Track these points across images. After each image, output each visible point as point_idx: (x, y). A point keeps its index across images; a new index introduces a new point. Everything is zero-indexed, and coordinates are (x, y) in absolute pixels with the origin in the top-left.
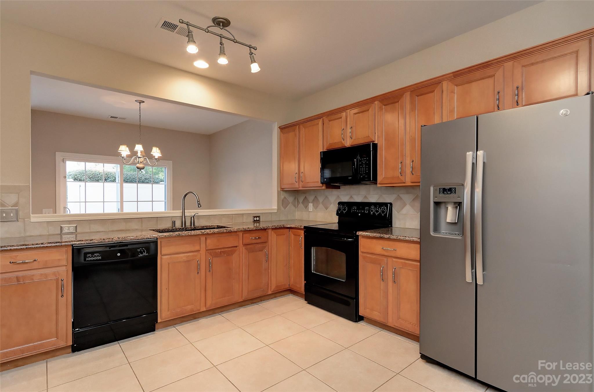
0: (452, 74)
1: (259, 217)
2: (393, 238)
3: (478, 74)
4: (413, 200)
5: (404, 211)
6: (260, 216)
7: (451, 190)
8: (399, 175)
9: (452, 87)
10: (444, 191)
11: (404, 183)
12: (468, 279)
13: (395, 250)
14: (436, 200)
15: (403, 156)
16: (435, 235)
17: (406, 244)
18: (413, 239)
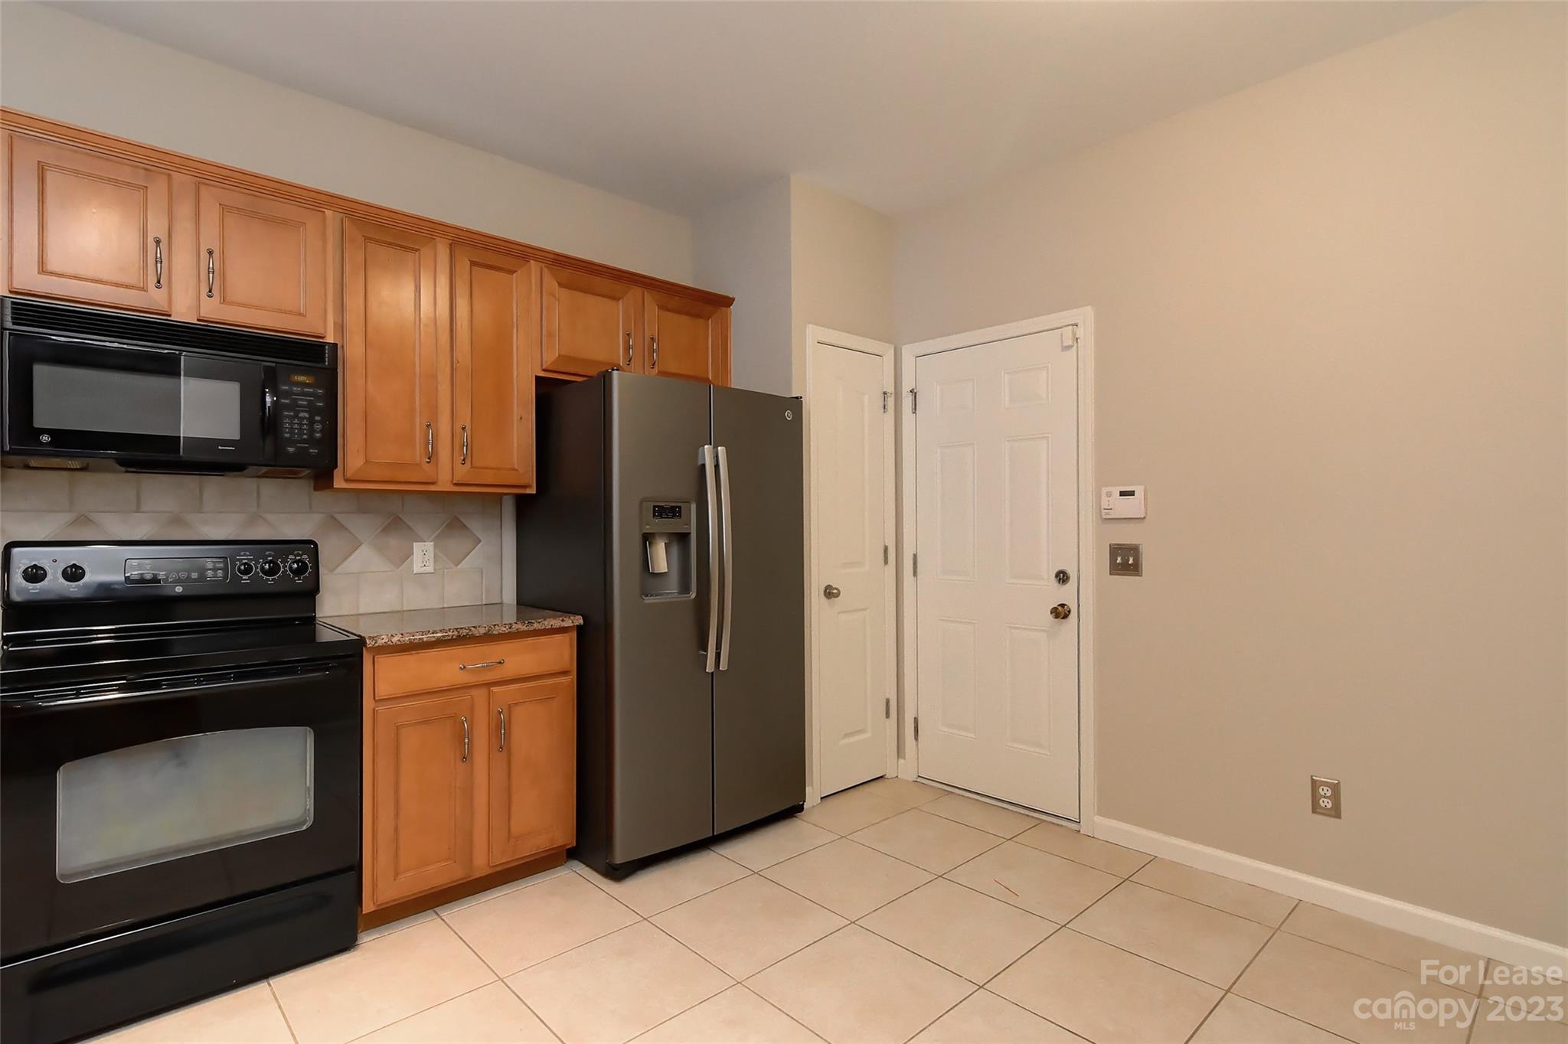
0: (552, 256)
2: (500, 632)
4: (383, 530)
5: (353, 563)
7: (674, 512)
8: (418, 459)
9: (551, 283)
10: (660, 512)
11: (433, 483)
12: (710, 667)
13: (500, 663)
14: (648, 529)
15: (433, 410)
16: (648, 600)
17: (530, 640)
18: (551, 623)
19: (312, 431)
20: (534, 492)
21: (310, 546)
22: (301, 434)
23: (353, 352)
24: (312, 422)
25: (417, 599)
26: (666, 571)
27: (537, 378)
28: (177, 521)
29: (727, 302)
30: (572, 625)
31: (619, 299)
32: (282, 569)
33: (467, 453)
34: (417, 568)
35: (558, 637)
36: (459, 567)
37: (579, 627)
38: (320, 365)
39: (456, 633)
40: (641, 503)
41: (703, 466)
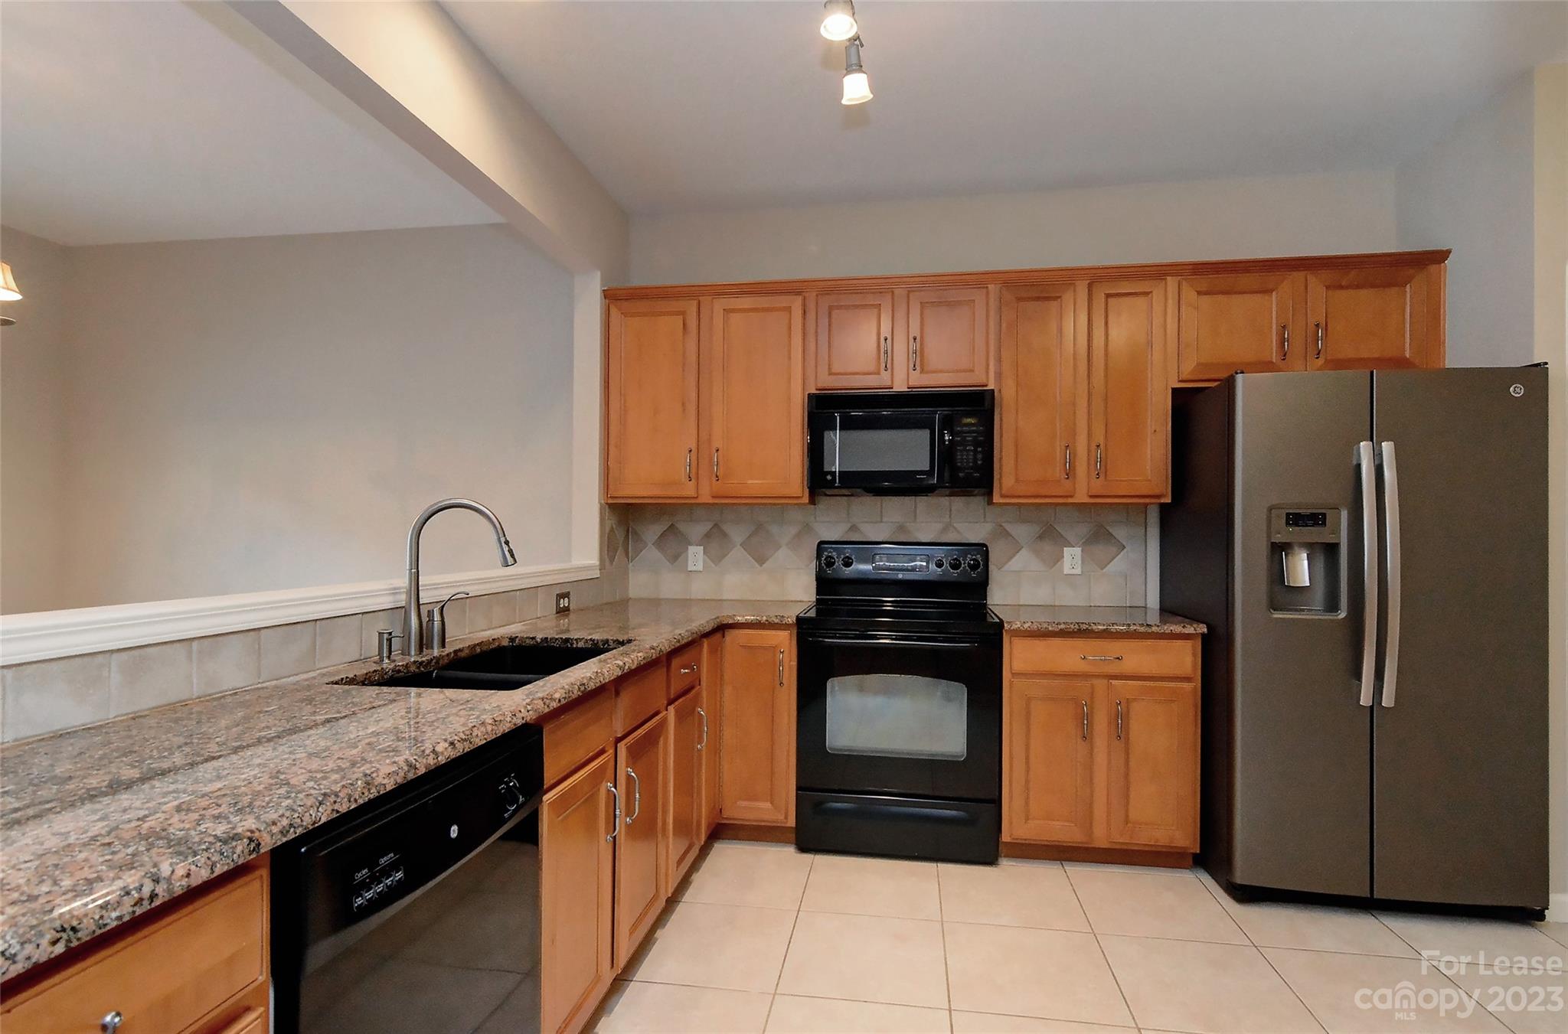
0: (1191, 267)
1: (566, 595)
2: (1119, 630)
3: (1246, 280)
4: (1039, 537)
5: (1015, 564)
6: (569, 592)
7: (1316, 519)
8: (1058, 475)
9: (1188, 293)
10: (1296, 519)
11: (1071, 497)
12: (1365, 699)
13: (1118, 658)
14: (1278, 538)
15: (1073, 433)
16: (1277, 615)
17: (1149, 642)
18: (1171, 628)
19: (975, 460)
20: (1170, 501)
21: (982, 549)
22: (968, 462)
23: (1008, 395)
24: (975, 451)
25: (1070, 597)
26: (1308, 585)
27: (1174, 390)
28: (901, 528)
29: (1440, 257)
30: (1194, 632)
31: (1271, 291)
32: (963, 566)
33: (1102, 468)
34: (1067, 570)
35: (1179, 643)
36: (1104, 570)
37: (1203, 635)
38: (982, 408)
39: (1077, 626)
40: (1270, 509)
41: (1359, 466)
